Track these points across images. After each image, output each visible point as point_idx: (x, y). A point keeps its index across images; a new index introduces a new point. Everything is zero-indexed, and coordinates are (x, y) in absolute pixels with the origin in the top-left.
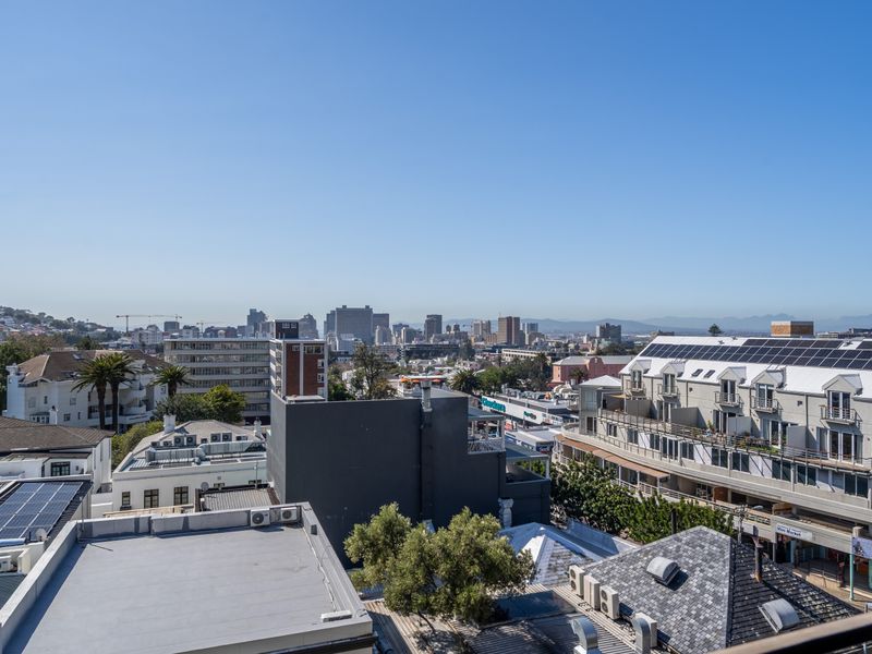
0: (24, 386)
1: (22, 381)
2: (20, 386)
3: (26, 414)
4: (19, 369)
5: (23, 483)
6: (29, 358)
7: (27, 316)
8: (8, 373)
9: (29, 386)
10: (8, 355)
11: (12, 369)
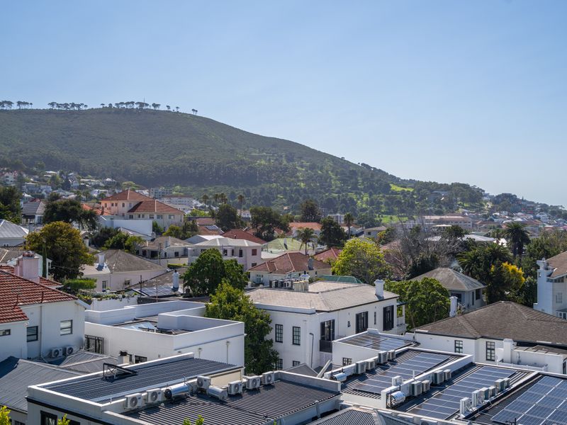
0: (551, 281)
1: (550, 276)
2: (548, 280)
3: (553, 308)
4: (548, 264)
5: (544, 375)
6: (558, 253)
7: (560, 212)
8: (539, 267)
9: (556, 281)
10: (539, 250)
11: (542, 263)
